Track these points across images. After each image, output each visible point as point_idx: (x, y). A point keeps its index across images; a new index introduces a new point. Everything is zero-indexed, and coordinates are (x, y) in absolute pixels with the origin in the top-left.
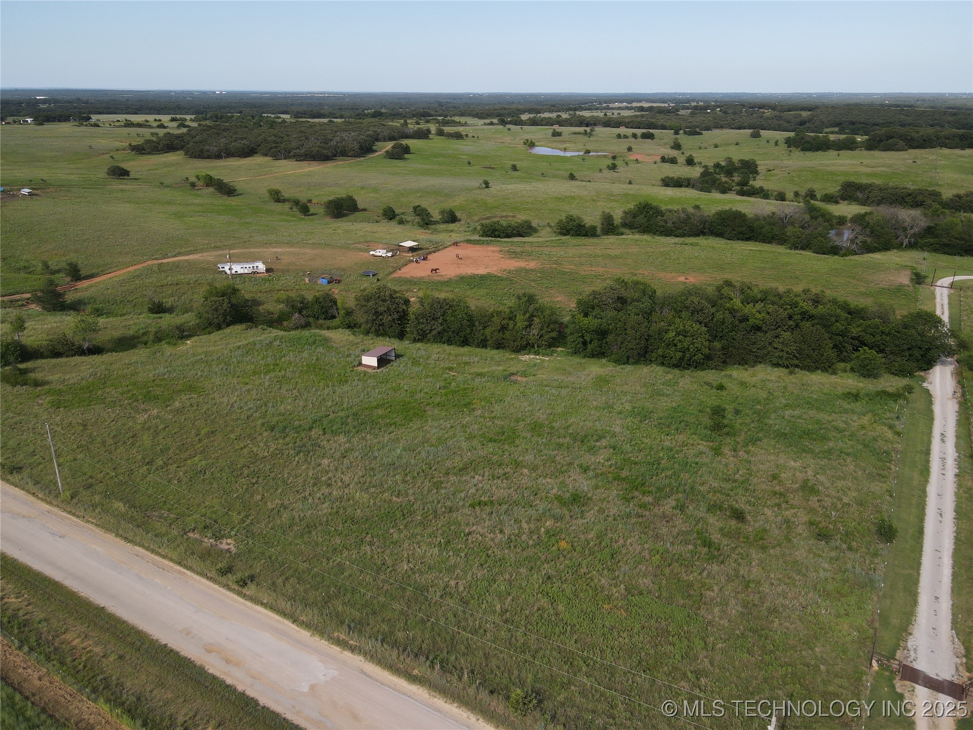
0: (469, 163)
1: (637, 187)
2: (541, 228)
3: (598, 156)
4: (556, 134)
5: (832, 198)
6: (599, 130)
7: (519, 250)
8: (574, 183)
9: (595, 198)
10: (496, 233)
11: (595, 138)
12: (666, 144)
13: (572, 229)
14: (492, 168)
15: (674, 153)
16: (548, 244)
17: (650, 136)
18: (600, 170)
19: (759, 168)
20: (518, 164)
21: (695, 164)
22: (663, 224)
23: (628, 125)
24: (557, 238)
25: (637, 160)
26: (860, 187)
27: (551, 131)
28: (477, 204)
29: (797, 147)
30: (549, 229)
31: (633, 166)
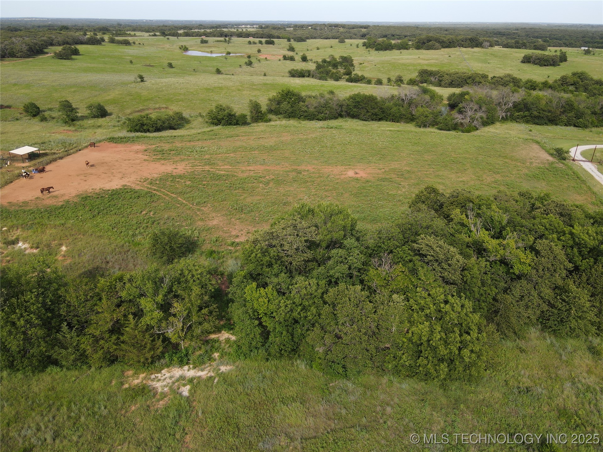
0: (131, 62)
1: (271, 78)
2: (193, 118)
3: (237, 57)
4: (203, 42)
5: (415, 82)
6: (234, 39)
7: (166, 147)
8: (220, 76)
9: (240, 88)
10: (145, 127)
11: (233, 44)
12: (283, 48)
13: (223, 119)
14: (151, 66)
15: (290, 54)
16: (200, 137)
17: (272, 43)
18: (240, 66)
19: (354, 62)
20: (174, 63)
21: (308, 61)
22: (306, 109)
23: (254, 35)
24: (209, 129)
25: (266, 58)
26: (431, 74)
27: (200, 40)
28: (131, 97)
29: (372, 48)
30: (200, 119)
31: (263, 62)
